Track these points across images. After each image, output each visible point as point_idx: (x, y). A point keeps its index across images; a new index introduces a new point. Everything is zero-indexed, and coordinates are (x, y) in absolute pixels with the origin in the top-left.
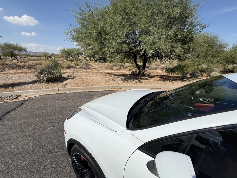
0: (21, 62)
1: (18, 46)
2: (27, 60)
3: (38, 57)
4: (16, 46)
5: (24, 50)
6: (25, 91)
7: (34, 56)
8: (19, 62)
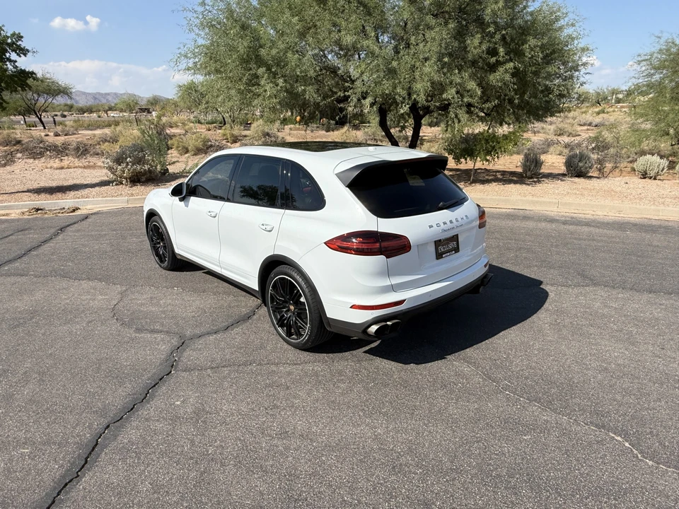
0: (57, 135)
1: (47, 79)
2: (73, 127)
3: (106, 112)
5: (64, 91)
7: (90, 110)
8: (52, 134)
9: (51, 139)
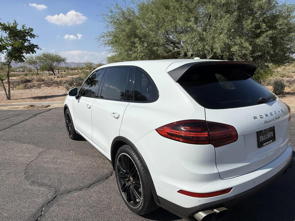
0: (58, 77)
1: (57, 56)
2: (65, 74)
3: (81, 69)
4: (55, 56)
5: (63, 60)
6: (54, 102)
7: (75, 69)
8: (56, 77)
9: (56, 79)
